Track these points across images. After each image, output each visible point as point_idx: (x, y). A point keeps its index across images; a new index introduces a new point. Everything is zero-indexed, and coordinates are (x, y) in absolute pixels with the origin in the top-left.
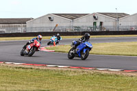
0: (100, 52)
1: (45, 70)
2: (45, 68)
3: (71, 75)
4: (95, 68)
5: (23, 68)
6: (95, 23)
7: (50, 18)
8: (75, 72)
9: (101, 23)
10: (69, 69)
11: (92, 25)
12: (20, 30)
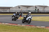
0: (38, 20)
1: (17, 26)
2: (17, 25)
3: (26, 28)
4: (36, 26)
5: (9, 25)
6: (36, 9)
7: (19, 7)
8: (28, 27)
9: (38, 9)
10: (26, 26)
11: (34, 10)
12: (8, 11)
